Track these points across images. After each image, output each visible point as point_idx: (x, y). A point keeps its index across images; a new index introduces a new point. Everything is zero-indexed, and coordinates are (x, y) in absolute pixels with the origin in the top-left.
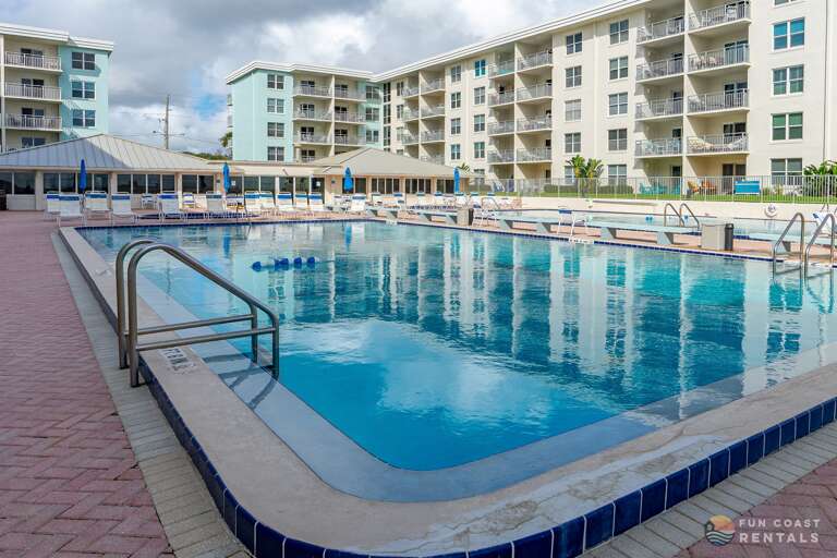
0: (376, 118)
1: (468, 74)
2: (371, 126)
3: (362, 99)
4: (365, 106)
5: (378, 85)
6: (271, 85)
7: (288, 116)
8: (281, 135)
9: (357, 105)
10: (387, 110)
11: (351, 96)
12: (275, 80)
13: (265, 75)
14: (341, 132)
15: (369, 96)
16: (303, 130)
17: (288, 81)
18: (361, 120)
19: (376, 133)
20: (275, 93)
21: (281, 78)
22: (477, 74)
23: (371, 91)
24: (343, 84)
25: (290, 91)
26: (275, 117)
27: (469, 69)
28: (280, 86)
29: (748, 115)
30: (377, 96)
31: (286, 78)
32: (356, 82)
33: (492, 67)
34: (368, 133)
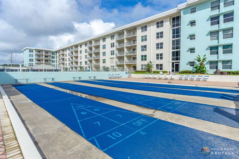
0: (54, 58)
1: (83, 46)
2: (53, 60)
3: (51, 54)
4: (52, 56)
5: (55, 52)
6: (30, 52)
7: (34, 58)
8: (33, 61)
9: (50, 56)
10: (56, 56)
11: (49, 54)
12: (31, 51)
13: (29, 50)
14: (46, 61)
15: (53, 54)
16: (38, 60)
17: (34, 51)
18: (51, 59)
19: (55, 61)
20: (31, 53)
21: (32, 50)
22: (86, 46)
23: (53, 53)
24: (47, 52)
25: (34, 53)
26: (31, 58)
27: (84, 45)
28: (32, 52)
29: (137, 56)
30: (55, 54)
31: (33, 50)
32: (50, 51)
33: (88, 44)
34: (53, 61)
